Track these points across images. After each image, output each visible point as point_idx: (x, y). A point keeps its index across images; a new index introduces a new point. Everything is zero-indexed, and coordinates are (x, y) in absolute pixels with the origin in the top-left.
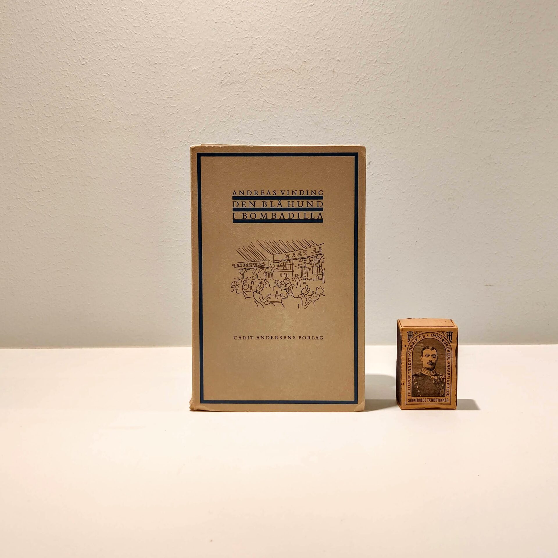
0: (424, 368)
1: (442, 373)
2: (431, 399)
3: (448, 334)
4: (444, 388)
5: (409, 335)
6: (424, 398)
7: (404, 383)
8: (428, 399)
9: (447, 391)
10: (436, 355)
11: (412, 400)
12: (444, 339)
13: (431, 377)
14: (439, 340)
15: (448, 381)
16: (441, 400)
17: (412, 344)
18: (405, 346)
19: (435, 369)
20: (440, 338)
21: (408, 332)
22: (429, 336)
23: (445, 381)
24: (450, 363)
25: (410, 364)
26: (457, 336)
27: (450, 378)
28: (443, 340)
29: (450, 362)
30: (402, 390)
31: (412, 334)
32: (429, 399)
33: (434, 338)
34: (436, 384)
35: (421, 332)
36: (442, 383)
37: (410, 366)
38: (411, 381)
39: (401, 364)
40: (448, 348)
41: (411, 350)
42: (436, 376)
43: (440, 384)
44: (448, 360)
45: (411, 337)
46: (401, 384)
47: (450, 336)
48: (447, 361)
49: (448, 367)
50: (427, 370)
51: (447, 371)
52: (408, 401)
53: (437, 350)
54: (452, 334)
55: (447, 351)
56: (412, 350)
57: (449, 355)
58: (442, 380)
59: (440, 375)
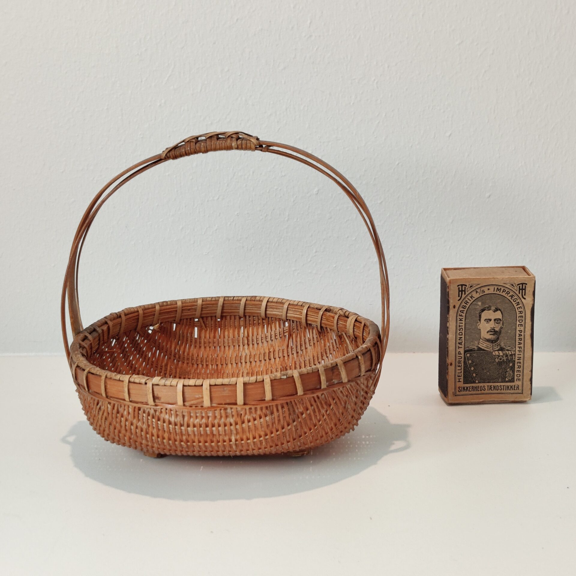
0: (482, 340)
2: (492, 387)
3: (520, 287)
4: (513, 368)
5: (460, 289)
6: (482, 384)
7: (453, 363)
8: (488, 386)
9: (518, 373)
10: (502, 320)
11: (464, 388)
12: (513, 295)
13: (494, 353)
14: (506, 296)
15: (519, 359)
16: (508, 387)
17: (465, 303)
18: (454, 307)
19: (498, 342)
20: (507, 293)
21: (458, 286)
22: (491, 291)
23: (515, 359)
24: (522, 331)
25: (461, 334)
26: (533, 290)
27: (522, 353)
29: (522, 328)
30: (450, 374)
31: (465, 288)
33: (499, 293)
35: (478, 285)
36: (509, 361)
37: (460, 336)
38: (463, 360)
39: (448, 334)
40: (519, 307)
41: (463, 313)
42: (500, 352)
43: (506, 363)
44: (519, 326)
45: (463, 292)
46: (448, 365)
47: (522, 289)
48: (518, 329)
49: (520, 337)
51: (517, 343)
52: (457, 391)
54: (525, 286)
55: (518, 313)
56: (465, 312)
57: (521, 319)
58: (509, 358)
59: (507, 349)
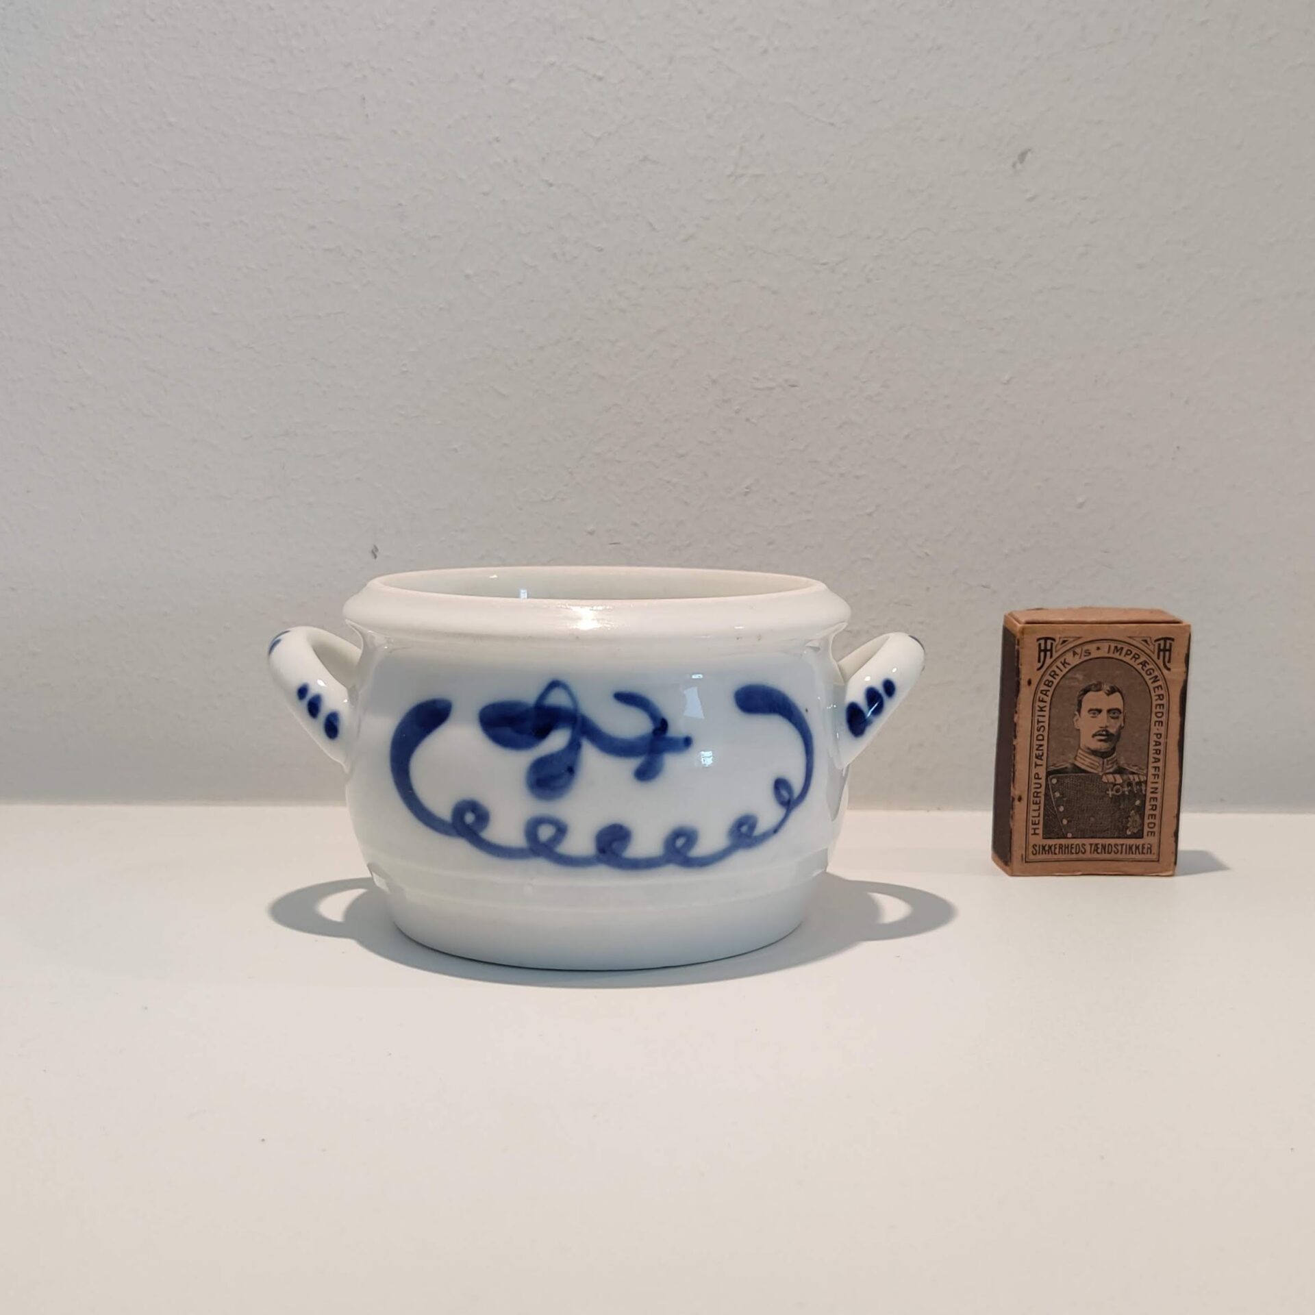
0: (1083, 750)
1: (1136, 766)
2: (1100, 846)
3: (1159, 645)
5: (1043, 648)
6: (1079, 841)
7: (1023, 797)
8: (1091, 845)
11: (1044, 848)
12: (1146, 662)
13: (1105, 779)
14: (1132, 662)
15: (1155, 791)
16: (1131, 848)
17: (1050, 675)
18: (1029, 683)
19: (1115, 755)
20: (1134, 657)
22: (1103, 653)
23: (1146, 790)
24: (1161, 735)
25: (1041, 738)
26: (1186, 652)
27: (1160, 780)
28: (1144, 664)
30: (1017, 817)
31: (1052, 644)
32: (1093, 847)
33: (1119, 658)
34: (1117, 800)
35: (1079, 638)
36: (1135, 796)
37: (1041, 743)
38: (1043, 790)
39: (1015, 737)
40: (1158, 687)
41: (1045, 695)
42: (1118, 776)
43: (1128, 799)
44: (1155, 725)
45: (1048, 653)
46: (1013, 799)
47: (1165, 650)
48: (1154, 730)
49: (1157, 747)
50: (1092, 757)
51: (1151, 760)
52: (1030, 852)
53: (1124, 692)
55: (1154, 698)
56: (1050, 694)
57: (1161, 710)
58: (1135, 789)
59: (1131, 770)
